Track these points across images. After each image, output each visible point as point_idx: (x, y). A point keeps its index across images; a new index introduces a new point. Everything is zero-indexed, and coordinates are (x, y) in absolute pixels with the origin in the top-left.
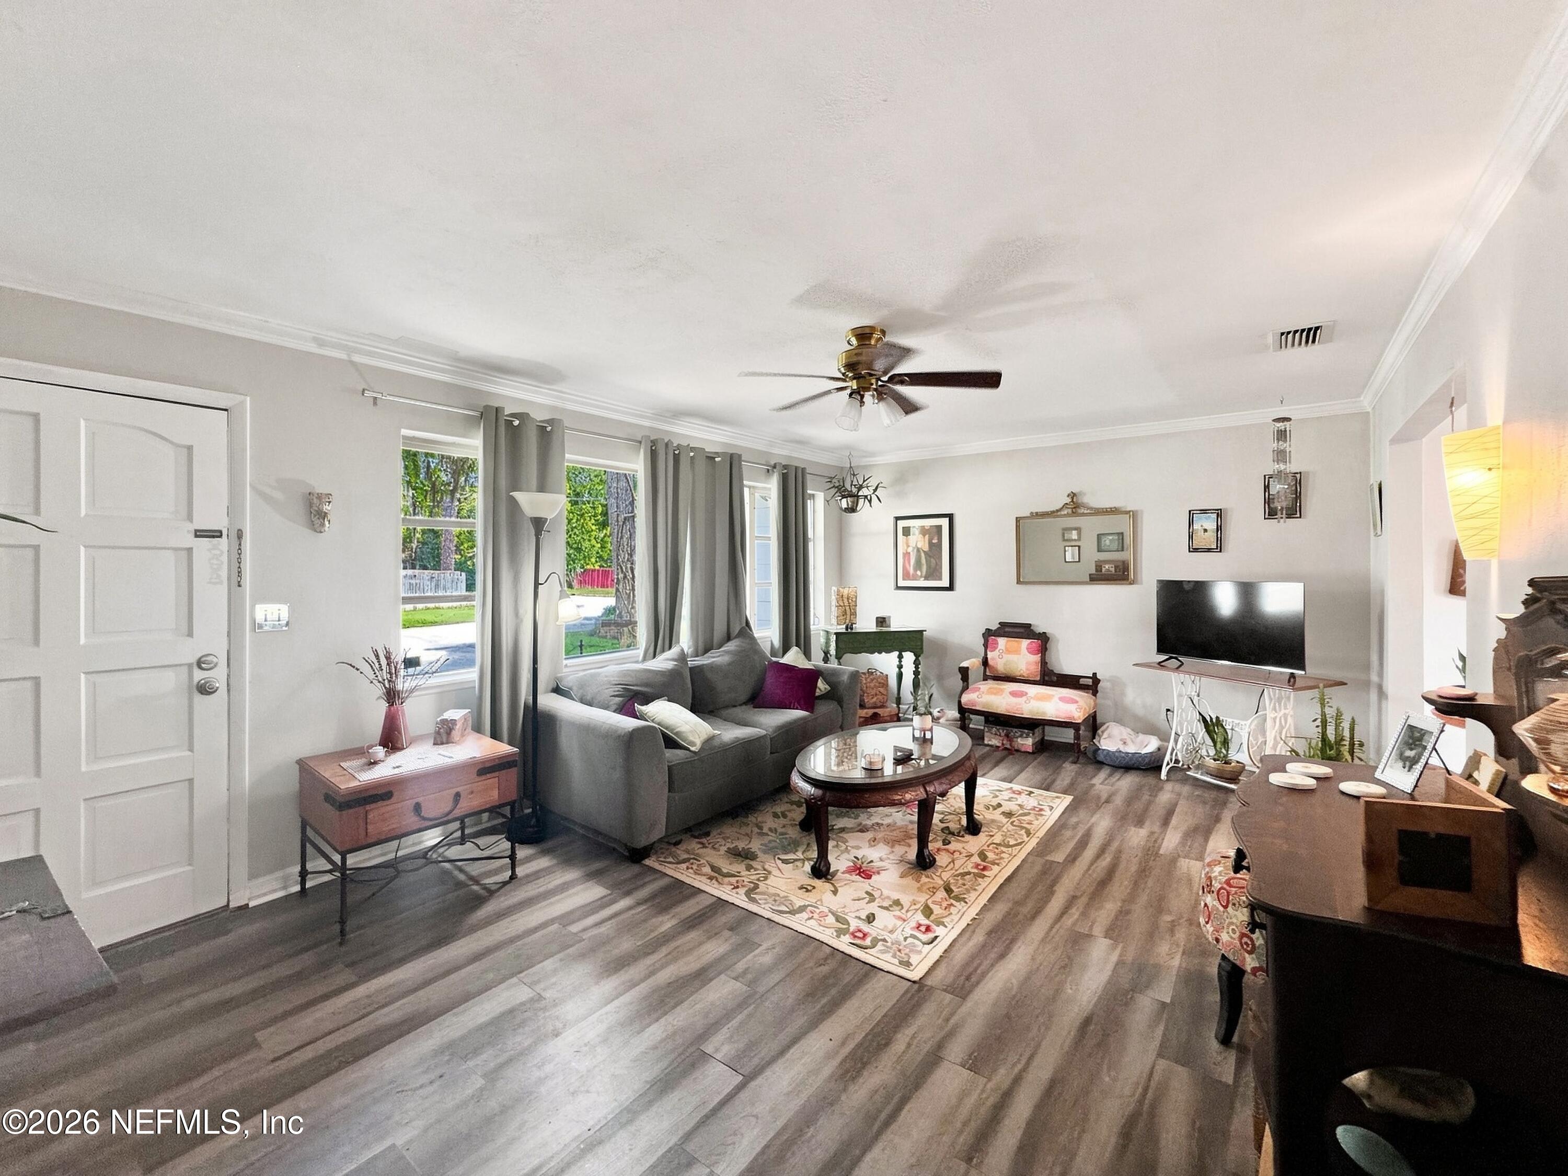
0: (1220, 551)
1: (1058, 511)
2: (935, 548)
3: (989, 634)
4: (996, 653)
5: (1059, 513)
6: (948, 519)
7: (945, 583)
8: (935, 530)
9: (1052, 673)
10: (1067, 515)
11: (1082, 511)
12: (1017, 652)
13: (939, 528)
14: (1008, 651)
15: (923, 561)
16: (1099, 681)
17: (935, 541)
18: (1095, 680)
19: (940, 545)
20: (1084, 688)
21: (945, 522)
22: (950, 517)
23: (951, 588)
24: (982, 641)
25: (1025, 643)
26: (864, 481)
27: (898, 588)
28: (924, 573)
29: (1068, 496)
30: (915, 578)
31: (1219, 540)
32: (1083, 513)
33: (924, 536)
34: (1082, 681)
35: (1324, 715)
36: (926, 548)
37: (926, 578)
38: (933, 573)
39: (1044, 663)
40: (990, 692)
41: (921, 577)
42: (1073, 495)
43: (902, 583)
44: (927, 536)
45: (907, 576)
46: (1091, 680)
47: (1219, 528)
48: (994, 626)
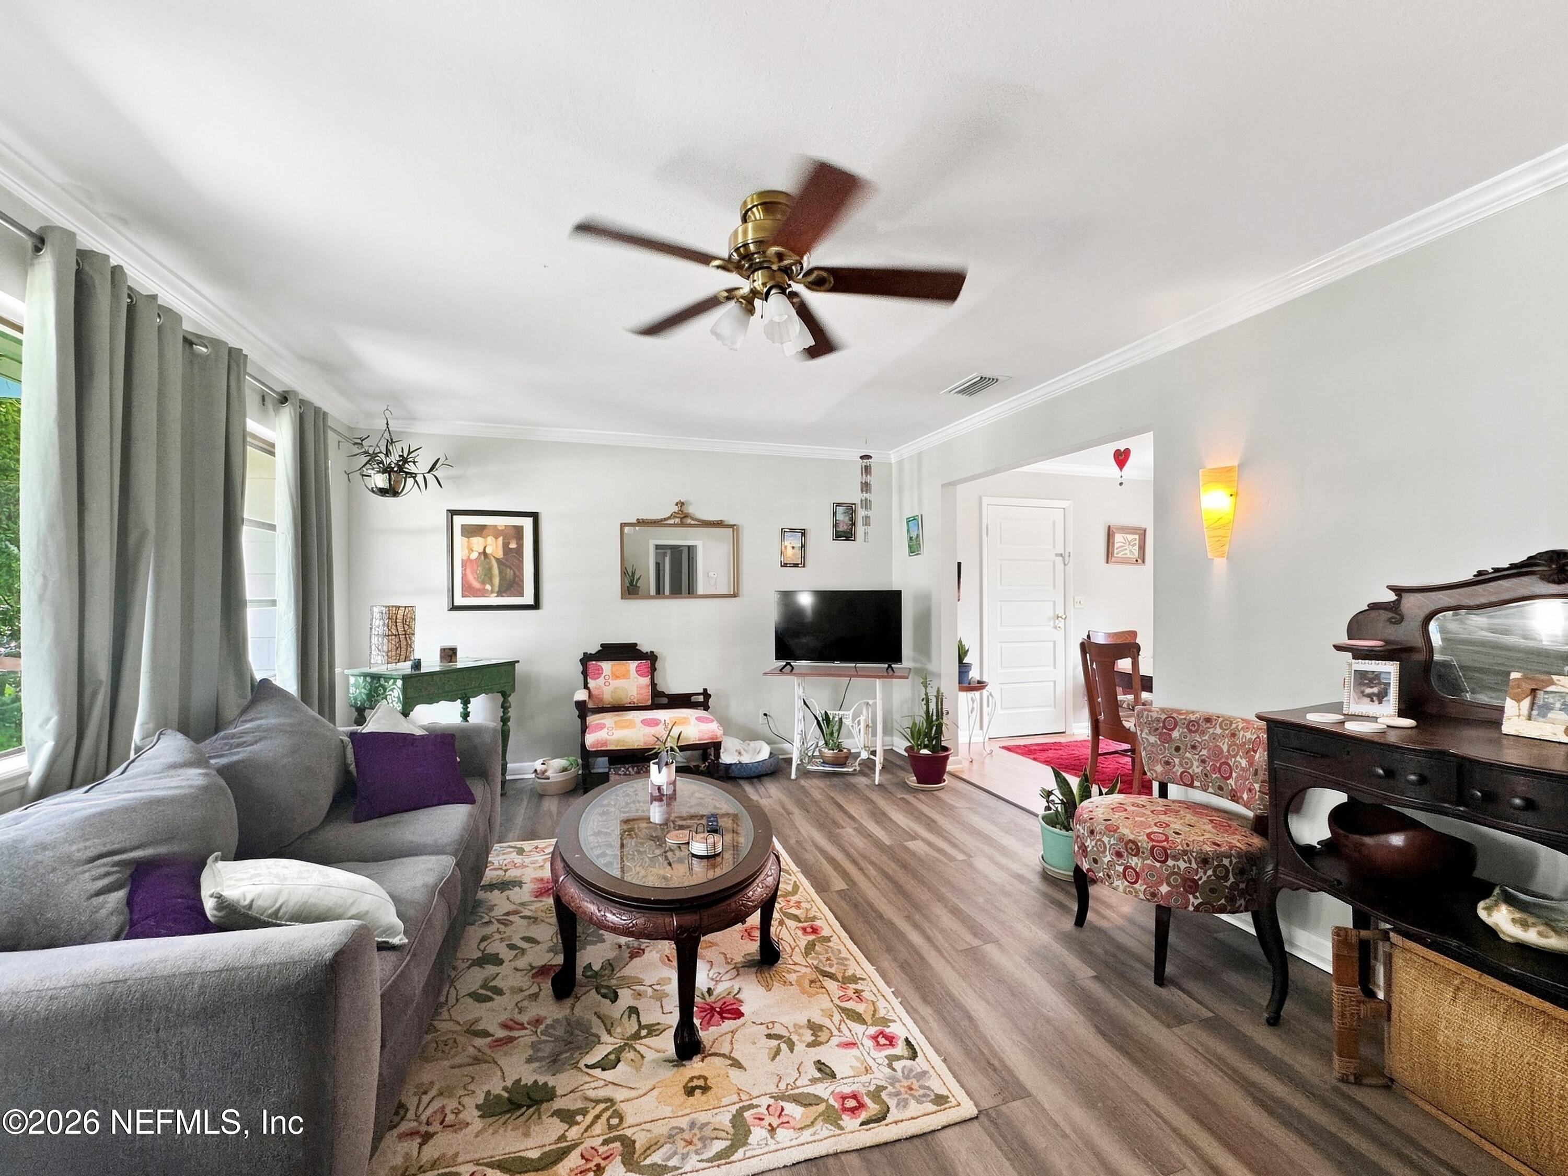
0: (804, 566)
1: (665, 519)
2: (512, 557)
3: (586, 659)
4: (601, 681)
5: (665, 522)
6: (531, 519)
7: (529, 599)
8: (512, 532)
9: (662, 694)
10: (674, 525)
11: (689, 521)
12: (626, 675)
13: (519, 530)
14: (616, 677)
15: (496, 571)
16: (710, 696)
17: (513, 545)
18: (706, 694)
19: (519, 551)
20: (695, 705)
21: (527, 523)
22: (535, 516)
23: (536, 606)
24: (580, 668)
25: (633, 665)
26: (409, 453)
27: (454, 608)
28: (496, 589)
29: (677, 504)
30: (482, 593)
31: (803, 557)
32: (690, 524)
33: (496, 538)
34: (694, 699)
35: (926, 694)
36: (500, 554)
37: (500, 594)
38: (512, 585)
39: (653, 685)
40: (618, 726)
41: (492, 592)
42: (681, 504)
43: (459, 601)
44: (500, 539)
45: (468, 590)
46: (702, 697)
47: (803, 546)
48: (594, 649)
